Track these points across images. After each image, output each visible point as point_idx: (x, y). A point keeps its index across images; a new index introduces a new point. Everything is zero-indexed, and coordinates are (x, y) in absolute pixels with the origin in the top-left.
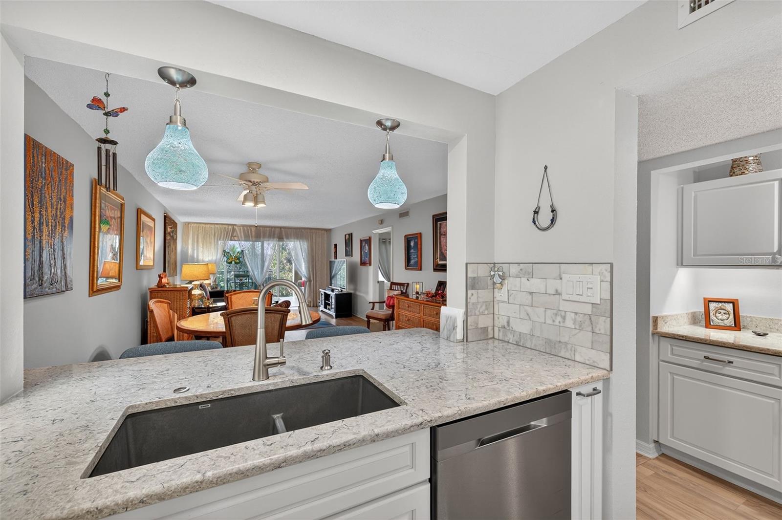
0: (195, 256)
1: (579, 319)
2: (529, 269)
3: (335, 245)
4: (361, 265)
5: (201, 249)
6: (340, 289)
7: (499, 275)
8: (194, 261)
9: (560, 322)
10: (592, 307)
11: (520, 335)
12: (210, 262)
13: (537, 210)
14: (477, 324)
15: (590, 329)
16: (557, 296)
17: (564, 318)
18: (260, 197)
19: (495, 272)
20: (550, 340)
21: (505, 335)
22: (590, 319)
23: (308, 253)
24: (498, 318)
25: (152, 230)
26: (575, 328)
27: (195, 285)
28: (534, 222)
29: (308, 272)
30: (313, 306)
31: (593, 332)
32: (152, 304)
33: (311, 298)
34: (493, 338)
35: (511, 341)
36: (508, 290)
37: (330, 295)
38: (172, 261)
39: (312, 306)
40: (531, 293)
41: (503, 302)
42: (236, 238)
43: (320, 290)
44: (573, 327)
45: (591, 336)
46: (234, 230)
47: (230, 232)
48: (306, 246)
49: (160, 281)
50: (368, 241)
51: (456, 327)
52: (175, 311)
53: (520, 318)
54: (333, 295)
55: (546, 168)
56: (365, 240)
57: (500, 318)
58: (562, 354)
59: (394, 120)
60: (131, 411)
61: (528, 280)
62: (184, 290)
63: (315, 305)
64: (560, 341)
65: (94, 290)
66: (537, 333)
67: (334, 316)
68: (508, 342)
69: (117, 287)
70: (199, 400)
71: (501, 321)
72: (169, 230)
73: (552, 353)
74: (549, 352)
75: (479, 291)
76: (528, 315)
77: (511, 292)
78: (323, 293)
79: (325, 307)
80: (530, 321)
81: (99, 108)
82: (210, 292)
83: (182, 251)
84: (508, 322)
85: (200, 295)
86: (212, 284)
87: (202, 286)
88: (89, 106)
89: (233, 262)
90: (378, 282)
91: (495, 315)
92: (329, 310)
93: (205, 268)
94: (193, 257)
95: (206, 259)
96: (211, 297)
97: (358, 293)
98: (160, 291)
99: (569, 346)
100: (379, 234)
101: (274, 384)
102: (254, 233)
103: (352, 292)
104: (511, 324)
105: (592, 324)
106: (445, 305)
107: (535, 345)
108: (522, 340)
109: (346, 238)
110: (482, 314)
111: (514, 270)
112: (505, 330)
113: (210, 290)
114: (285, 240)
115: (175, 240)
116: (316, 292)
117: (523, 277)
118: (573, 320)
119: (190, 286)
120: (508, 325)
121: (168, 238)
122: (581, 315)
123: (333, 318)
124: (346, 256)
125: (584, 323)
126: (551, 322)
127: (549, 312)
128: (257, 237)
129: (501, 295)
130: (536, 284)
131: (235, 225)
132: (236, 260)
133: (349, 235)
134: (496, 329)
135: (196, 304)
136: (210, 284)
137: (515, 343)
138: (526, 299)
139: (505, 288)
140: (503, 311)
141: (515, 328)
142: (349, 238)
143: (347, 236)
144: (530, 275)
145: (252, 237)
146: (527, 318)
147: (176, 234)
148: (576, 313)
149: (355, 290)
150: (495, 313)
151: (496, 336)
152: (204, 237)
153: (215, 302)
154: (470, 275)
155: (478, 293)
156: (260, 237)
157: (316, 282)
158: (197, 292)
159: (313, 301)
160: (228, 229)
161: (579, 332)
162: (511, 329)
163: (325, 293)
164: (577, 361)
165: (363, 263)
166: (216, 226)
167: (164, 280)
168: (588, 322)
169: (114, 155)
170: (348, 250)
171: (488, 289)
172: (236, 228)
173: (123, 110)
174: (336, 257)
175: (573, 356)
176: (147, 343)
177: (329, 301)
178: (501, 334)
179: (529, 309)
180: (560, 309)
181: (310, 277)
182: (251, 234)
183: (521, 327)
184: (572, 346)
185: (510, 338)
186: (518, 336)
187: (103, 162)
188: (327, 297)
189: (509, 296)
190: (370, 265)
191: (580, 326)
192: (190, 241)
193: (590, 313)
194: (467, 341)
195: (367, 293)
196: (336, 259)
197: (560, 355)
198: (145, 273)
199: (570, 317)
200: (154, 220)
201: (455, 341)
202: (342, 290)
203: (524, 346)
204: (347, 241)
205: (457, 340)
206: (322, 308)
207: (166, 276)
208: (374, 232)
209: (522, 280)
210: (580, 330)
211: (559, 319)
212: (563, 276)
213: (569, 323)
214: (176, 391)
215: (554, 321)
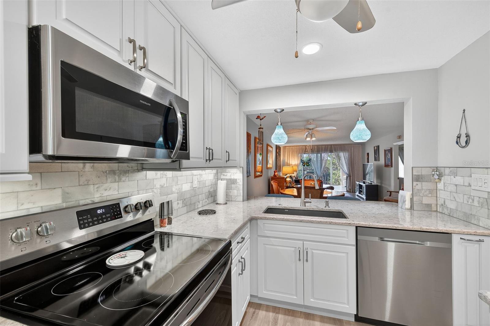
0: (288, 163)
1: (481, 201)
2: (455, 170)
3: (367, 153)
4: (385, 167)
5: (291, 159)
6: (370, 182)
7: (437, 174)
8: (289, 165)
9: (471, 203)
10: (488, 194)
11: (451, 210)
12: (295, 165)
13: (459, 136)
14: (422, 201)
15: (486, 207)
16: (470, 187)
17: (473, 200)
18: (313, 135)
19: (435, 172)
20: (466, 213)
21: (443, 210)
22: (487, 201)
23: (349, 159)
24: (439, 199)
25: (272, 152)
26: (479, 206)
27: (288, 176)
28: (457, 143)
29: (348, 171)
30: (353, 192)
31: (488, 209)
32: (272, 182)
33: (351, 187)
34: (437, 211)
35: (446, 213)
36: (444, 183)
37: (362, 185)
38: (279, 165)
39: (351, 192)
40: (456, 185)
41: (441, 190)
42: (307, 153)
43: (356, 182)
44: (478, 205)
45: (487, 211)
46: (306, 148)
47: (304, 150)
48: (347, 155)
49: (275, 174)
50: (390, 150)
51: (406, 201)
52: (280, 187)
53: (451, 200)
54: (364, 185)
55: (464, 111)
56: (387, 150)
57: (440, 199)
58: (472, 222)
59: (363, 102)
60: (269, 207)
61: (455, 177)
62: (283, 178)
63: (354, 192)
64: (471, 214)
65: (256, 177)
66: (459, 209)
67: (365, 199)
68: (445, 214)
69: (261, 176)
70: (285, 208)
71: (440, 202)
72: (278, 151)
73: (467, 221)
74: (466, 220)
75: (423, 183)
76: (454, 198)
77: (445, 184)
78: (358, 184)
79: (360, 193)
80: (456, 202)
81: (259, 118)
82: (295, 180)
83: (283, 160)
84: (444, 202)
85: (289, 181)
86: (296, 176)
87: (291, 177)
88: (256, 119)
89: (306, 165)
90: (398, 178)
91: (438, 198)
92: (362, 195)
93: (292, 168)
94: (287, 163)
95: (293, 163)
96: (295, 182)
97: (383, 185)
98: (275, 178)
99: (476, 217)
100: (399, 145)
101: (307, 208)
102: (316, 150)
103: (379, 184)
104: (446, 203)
105: (488, 204)
106: (403, 189)
107: (458, 216)
108: (452, 213)
109: (375, 149)
110: (426, 196)
111: (447, 171)
112: (443, 206)
113: (295, 179)
114: (334, 152)
115: (280, 155)
116: (354, 184)
117: (452, 176)
118: (478, 201)
119: (285, 177)
120: (445, 204)
121: (277, 154)
122: (482, 199)
123: (364, 200)
124: (375, 161)
125: (484, 203)
126: (467, 203)
127: (465, 196)
128: (318, 151)
129: (440, 186)
130: (459, 180)
131: (306, 146)
132: (306, 164)
133: (377, 147)
134: (438, 206)
135: (288, 185)
136: (295, 176)
137: (448, 214)
138: (453, 188)
139: (442, 182)
140: (442, 195)
141: (448, 206)
142: (377, 149)
143: (376, 148)
144: (455, 175)
145: (315, 151)
146: (454, 200)
147: (280, 153)
148: (479, 197)
149: (381, 183)
150: (438, 196)
151: (438, 210)
152: (292, 152)
153: (296, 185)
154: (414, 174)
155: (422, 184)
156: (319, 152)
157: (354, 177)
158: (288, 179)
159: (352, 188)
160: (303, 148)
161: (481, 209)
162: (446, 206)
163: (359, 184)
164: (480, 226)
165: (386, 166)
166: (298, 147)
167: (276, 174)
168: (485, 203)
169: (263, 132)
170: (376, 156)
171: (431, 182)
172: (307, 147)
173: (265, 117)
174: (368, 162)
175: (478, 223)
176: (270, 194)
177: (362, 189)
178: (441, 209)
179: (455, 195)
180: (471, 195)
181: (350, 173)
182: (315, 150)
183: (451, 205)
184: (478, 217)
185: (446, 211)
186: (450, 210)
187: (260, 135)
188: (361, 187)
189: (444, 186)
190: (392, 166)
191: (482, 205)
192: (286, 155)
193: (487, 198)
194: (413, 210)
195: (390, 186)
196: (368, 163)
197: (471, 222)
198: (269, 171)
199: (476, 199)
200: (272, 148)
201: (405, 209)
202: (371, 183)
203: (453, 216)
204: (376, 151)
205: (406, 208)
206: (357, 193)
207: (276, 172)
208: (395, 144)
209: (451, 177)
210: (482, 207)
211: (471, 200)
212: (472, 175)
213: (476, 203)
214: (279, 205)
215: (468, 202)
